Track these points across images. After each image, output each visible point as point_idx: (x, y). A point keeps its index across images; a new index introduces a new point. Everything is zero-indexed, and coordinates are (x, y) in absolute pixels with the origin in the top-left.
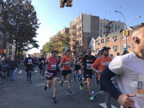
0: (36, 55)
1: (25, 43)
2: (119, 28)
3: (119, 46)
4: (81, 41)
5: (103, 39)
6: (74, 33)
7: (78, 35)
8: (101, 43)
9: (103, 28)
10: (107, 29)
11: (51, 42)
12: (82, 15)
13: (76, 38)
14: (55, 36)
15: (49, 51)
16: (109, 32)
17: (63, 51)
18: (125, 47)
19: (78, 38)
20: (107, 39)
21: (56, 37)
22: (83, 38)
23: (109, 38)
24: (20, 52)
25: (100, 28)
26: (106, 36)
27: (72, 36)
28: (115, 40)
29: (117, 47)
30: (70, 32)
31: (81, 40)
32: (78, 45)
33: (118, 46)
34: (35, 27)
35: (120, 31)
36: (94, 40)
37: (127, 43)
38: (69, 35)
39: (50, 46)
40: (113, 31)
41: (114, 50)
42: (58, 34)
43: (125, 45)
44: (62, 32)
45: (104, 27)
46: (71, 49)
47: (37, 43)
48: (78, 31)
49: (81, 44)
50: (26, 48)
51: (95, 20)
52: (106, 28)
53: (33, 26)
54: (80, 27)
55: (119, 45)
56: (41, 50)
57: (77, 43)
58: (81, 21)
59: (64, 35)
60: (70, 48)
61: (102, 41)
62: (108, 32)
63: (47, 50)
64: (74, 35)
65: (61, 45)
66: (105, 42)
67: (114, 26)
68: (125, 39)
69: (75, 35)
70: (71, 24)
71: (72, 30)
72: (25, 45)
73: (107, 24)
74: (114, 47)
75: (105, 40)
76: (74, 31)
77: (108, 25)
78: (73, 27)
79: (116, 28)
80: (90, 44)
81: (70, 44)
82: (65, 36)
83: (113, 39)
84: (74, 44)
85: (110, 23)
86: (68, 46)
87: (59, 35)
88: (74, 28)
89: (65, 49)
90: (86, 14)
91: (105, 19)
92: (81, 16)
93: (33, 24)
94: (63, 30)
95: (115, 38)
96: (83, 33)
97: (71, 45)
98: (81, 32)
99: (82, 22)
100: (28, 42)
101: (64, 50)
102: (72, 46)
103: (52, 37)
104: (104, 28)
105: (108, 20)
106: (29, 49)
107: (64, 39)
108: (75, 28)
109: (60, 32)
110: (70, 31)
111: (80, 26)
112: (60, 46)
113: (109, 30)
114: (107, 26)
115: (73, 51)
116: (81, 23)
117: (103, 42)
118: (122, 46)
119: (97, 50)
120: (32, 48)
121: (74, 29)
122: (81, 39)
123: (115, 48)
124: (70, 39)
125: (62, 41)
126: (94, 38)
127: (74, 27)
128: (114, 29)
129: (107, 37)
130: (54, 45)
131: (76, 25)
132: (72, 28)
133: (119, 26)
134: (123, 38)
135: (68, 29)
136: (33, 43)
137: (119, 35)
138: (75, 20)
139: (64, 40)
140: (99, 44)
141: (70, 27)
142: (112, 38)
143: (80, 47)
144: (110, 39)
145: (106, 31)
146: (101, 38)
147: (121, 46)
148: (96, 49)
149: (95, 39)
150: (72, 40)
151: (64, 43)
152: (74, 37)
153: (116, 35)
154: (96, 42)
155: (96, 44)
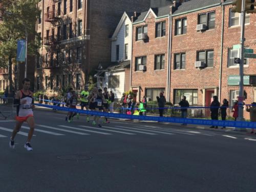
3: (218, 52)
5: (164, 22)
8: (156, 36)
17: (10, 59)
18: (239, 56)
19: (71, 10)
20: (177, 21)
22: (90, 14)
23: (185, 18)
26: (174, 10)
27: (49, 2)
28: (206, 28)
29: (212, 55)
31: (80, 21)
33: (213, 50)
36: (128, 22)
37: (244, 39)
41: (199, 64)
43: (237, 48)
46: (43, 51)
49: (80, 34)
55: (218, 47)
57: (65, 28)
60: (37, 47)
61: (160, 30)
66: (168, 32)
68: (239, 24)
74: (198, 53)
75: (169, 27)
81: (39, 31)
83: (199, 23)
84: (56, 33)
86: (31, 39)
89: (16, 51)
95: (204, 20)
97: (40, 39)
101: (12, 53)
102: (45, 41)
107: (14, 10)
115: (48, 60)
117: (163, 34)
118: (229, 50)
119: (139, 61)
122: (81, 14)
123: (202, 56)
124: (40, 12)
129: (179, 14)
134: (233, 20)
137: (219, 10)
139: (13, 16)
140: (146, 39)
142: (196, 19)
143: (78, 46)
144: (186, 22)
146: (156, 19)
147: (226, 52)
148: (137, 59)
149: (135, 19)
150: (48, 16)
151: (14, 27)
152: (54, 6)
153: (212, 9)
154: (138, 30)
155: (137, 39)
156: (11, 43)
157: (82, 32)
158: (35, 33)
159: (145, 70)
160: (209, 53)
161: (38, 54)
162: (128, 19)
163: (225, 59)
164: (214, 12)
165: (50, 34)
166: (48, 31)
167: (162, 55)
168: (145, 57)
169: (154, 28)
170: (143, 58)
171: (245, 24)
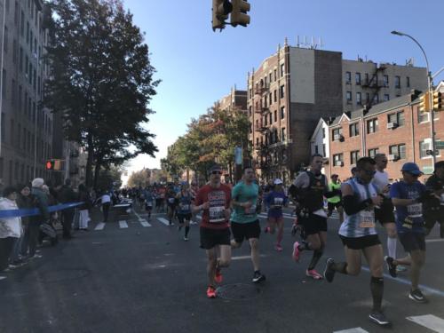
0: (149, 175)
1: (114, 139)
2: (408, 85)
3: (409, 146)
4: (285, 131)
5: (357, 123)
6: (263, 106)
7: (276, 112)
8: (351, 136)
9: (356, 89)
10: (369, 91)
11: (193, 136)
12: (288, 49)
13: (268, 121)
14: (205, 116)
15: (188, 163)
16: (376, 99)
17: (230, 163)
18: (431, 148)
19: (276, 121)
21: (207, 118)
22: (292, 122)
23: (375, 119)
24: (103, 168)
25: (345, 88)
26: (365, 112)
27: (257, 116)
28: (396, 126)
29: (403, 149)
30: (251, 104)
31: (283, 129)
32: (276, 142)
33: (404, 144)
34: (144, 91)
35: (412, 96)
36: (325, 125)
37: (434, 133)
38: (246, 113)
39: (189, 148)
40: (388, 95)
41: (392, 157)
42: (213, 112)
43: (428, 141)
44: (227, 105)
45: (358, 84)
46: (255, 154)
47: (150, 139)
48: (275, 100)
49: (284, 139)
50: (118, 154)
51: (328, 62)
52: (366, 87)
53: (139, 90)
54: (282, 87)
55: (409, 141)
56: (163, 161)
57: (272, 136)
58: (284, 67)
59: (231, 112)
60: (250, 152)
61: (353, 130)
62: (373, 100)
63: (181, 159)
64: (261, 113)
65: (223, 145)
66: (361, 131)
67: (393, 81)
68: (429, 120)
69: (266, 113)
70: (253, 77)
71: (255, 96)
72: (117, 147)
73: (367, 74)
74: (390, 147)
75: (362, 127)
76: (264, 101)
77: (370, 78)
78: (260, 87)
79: (398, 87)
80: (312, 140)
81: (251, 139)
82: (234, 116)
83: (389, 122)
84: (264, 139)
85: (377, 70)
86: (245, 146)
87: (217, 113)
88: (263, 90)
89: (234, 156)
90: (301, 46)
91: (361, 60)
92: (283, 54)
93: (139, 81)
94: (227, 99)
95: (394, 119)
96: (290, 104)
97: (252, 145)
98: (284, 102)
99: (288, 70)
100: (125, 138)
101: (231, 159)
102: (255, 146)
103: (194, 121)
104: (358, 87)
105: (371, 62)
106: (129, 156)
107: (232, 125)
108: (267, 89)
109: (219, 105)
110: (249, 101)
111: (281, 85)
112: (219, 147)
113: (376, 94)
114: (367, 80)
115: (260, 161)
116: (284, 74)
117: (357, 133)
118: (420, 143)
119: (337, 158)
120: (136, 154)
121: (261, 94)
122: (284, 123)
123: (395, 150)
124: (251, 124)
125: (225, 131)
126: (326, 120)
127: (263, 88)
128: (392, 90)
129: (370, 115)
130: (203, 145)
131: (268, 81)
132: (255, 91)
133: (408, 78)
134: (422, 117)
135: (245, 93)
136: (139, 140)
137: (408, 110)
138: (265, 67)
139: (231, 130)
140: (342, 139)
141: (251, 87)
142: (386, 119)
143: (283, 149)
144: (377, 122)
145: (364, 97)
146: (349, 121)
147: (417, 145)
148: (334, 156)
149: (331, 123)
150: (257, 126)
151: (233, 138)
152: (262, 119)
153: (400, 109)
154: (333, 132)
155: (333, 140)
156: (230, 151)
157: (286, 138)
158: (248, 140)
159: (342, 165)
160: (401, 147)
161: (251, 158)
162: (324, 123)
163: (417, 152)
164: (403, 111)
165: (260, 141)
166: (258, 139)
167: (357, 151)
168: (342, 154)
169: (348, 130)
170: (340, 155)
171: (435, 120)
